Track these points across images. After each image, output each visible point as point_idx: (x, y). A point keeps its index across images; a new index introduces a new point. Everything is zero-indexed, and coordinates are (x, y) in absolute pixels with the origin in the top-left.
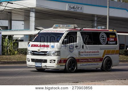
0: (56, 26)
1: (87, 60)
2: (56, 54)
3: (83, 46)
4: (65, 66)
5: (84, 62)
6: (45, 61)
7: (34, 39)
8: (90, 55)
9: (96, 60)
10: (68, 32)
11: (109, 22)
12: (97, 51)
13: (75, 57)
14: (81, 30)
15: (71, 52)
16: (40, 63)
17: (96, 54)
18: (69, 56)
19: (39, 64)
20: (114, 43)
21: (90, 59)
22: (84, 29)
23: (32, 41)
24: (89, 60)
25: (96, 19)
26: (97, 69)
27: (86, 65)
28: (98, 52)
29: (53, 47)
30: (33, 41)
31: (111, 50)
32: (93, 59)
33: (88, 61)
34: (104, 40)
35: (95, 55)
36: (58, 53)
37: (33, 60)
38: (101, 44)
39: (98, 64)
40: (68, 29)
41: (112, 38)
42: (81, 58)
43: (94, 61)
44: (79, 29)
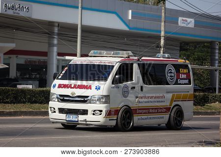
0: (94, 53)
1: (147, 111)
2: (104, 100)
3: (142, 87)
4: (117, 120)
5: (144, 113)
6: (85, 112)
7: (61, 75)
8: (151, 102)
9: (160, 111)
10: (121, 64)
11: (82, 36)
12: (162, 95)
13: (130, 105)
14: (138, 60)
15: (126, 97)
16: (75, 116)
17: (160, 100)
18: (122, 104)
19: (72, 118)
20: (187, 81)
21: (153, 109)
22: (143, 58)
23: (58, 79)
24: (151, 111)
25: (56, 30)
26: (159, 125)
27: (146, 119)
28: (163, 97)
29: (98, 88)
30: (60, 79)
31: (182, 93)
32: (155, 109)
33: (149, 113)
34: (172, 76)
35: (159, 102)
36: (107, 99)
37: (61, 111)
38: (168, 84)
39: (163, 118)
40: (119, 59)
41: (184, 74)
42: (139, 107)
43: (157, 113)
44: (136, 58)
